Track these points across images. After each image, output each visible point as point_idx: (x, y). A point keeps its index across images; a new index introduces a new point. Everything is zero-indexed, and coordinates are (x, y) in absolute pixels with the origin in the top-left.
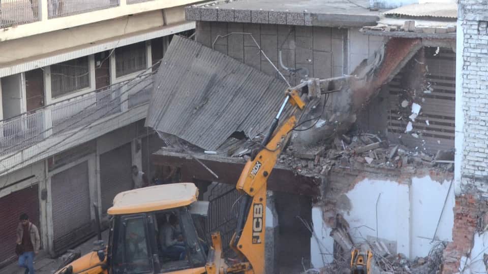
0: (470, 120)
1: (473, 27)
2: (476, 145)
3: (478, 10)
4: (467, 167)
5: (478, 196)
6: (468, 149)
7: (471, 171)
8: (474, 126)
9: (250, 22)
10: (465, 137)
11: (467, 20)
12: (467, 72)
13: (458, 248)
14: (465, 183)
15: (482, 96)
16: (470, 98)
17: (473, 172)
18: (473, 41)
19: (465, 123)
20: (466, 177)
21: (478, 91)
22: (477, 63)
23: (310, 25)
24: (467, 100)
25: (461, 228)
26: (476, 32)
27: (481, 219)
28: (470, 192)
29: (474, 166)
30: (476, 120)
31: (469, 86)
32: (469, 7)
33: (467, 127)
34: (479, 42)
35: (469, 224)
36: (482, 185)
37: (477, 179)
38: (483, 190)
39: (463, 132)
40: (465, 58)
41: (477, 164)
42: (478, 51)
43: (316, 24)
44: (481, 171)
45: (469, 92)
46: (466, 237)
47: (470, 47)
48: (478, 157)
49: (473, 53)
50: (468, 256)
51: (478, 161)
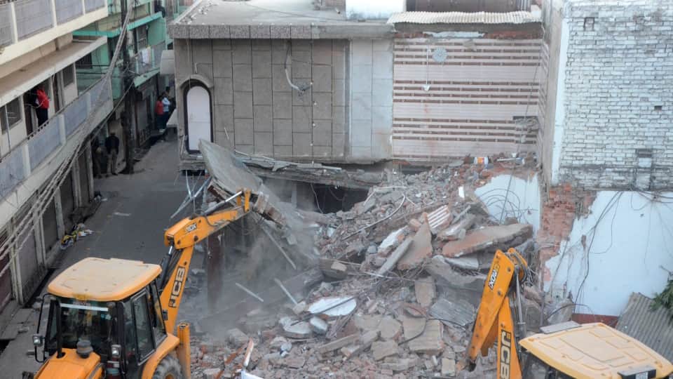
0: (570, 114)
1: (579, 24)
2: (575, 137)
3: (586, 6)
4: (565, 158)
5: (576, 184)
6: (567, 141)
7: (569, 160)
8: (573, 119)
9: (248, 37)
10: (565, 130)
11: (573, 18)
12: (569, 69)
13: (555, 233)
14: (563, 172)
15: (583, 90)
16: (571, 93)
17: (570, 162)
18: (579, 38)
19: (566, 117)
20: (564, 167)
21: (580, 86)
22: (581, 59)
23: (318, 37)
24: (569, 95)
25: (558, 215)
26: (582, 28)
27: (580, 205)
28: (566, 180)
29: (572, 156)
30: (577, 112)
31: (571, 81)
32: (576, 5)
33: (567, 121)
34: (585, 38)
35: (567, 210)
36: (580, 173)
37: (575, 168)
38: (581, 178)
39: (563, 126)
40: (569, 55)
41: (575, 154)
42: (583, 47)
43: (324, 37)
44: (579, 160)
45: (571, 87)
46: (564, 222)
47: (575, 44)
48: (576, 148)
49: (578, 49)
50: (568, 239)
51: (576, 152)
